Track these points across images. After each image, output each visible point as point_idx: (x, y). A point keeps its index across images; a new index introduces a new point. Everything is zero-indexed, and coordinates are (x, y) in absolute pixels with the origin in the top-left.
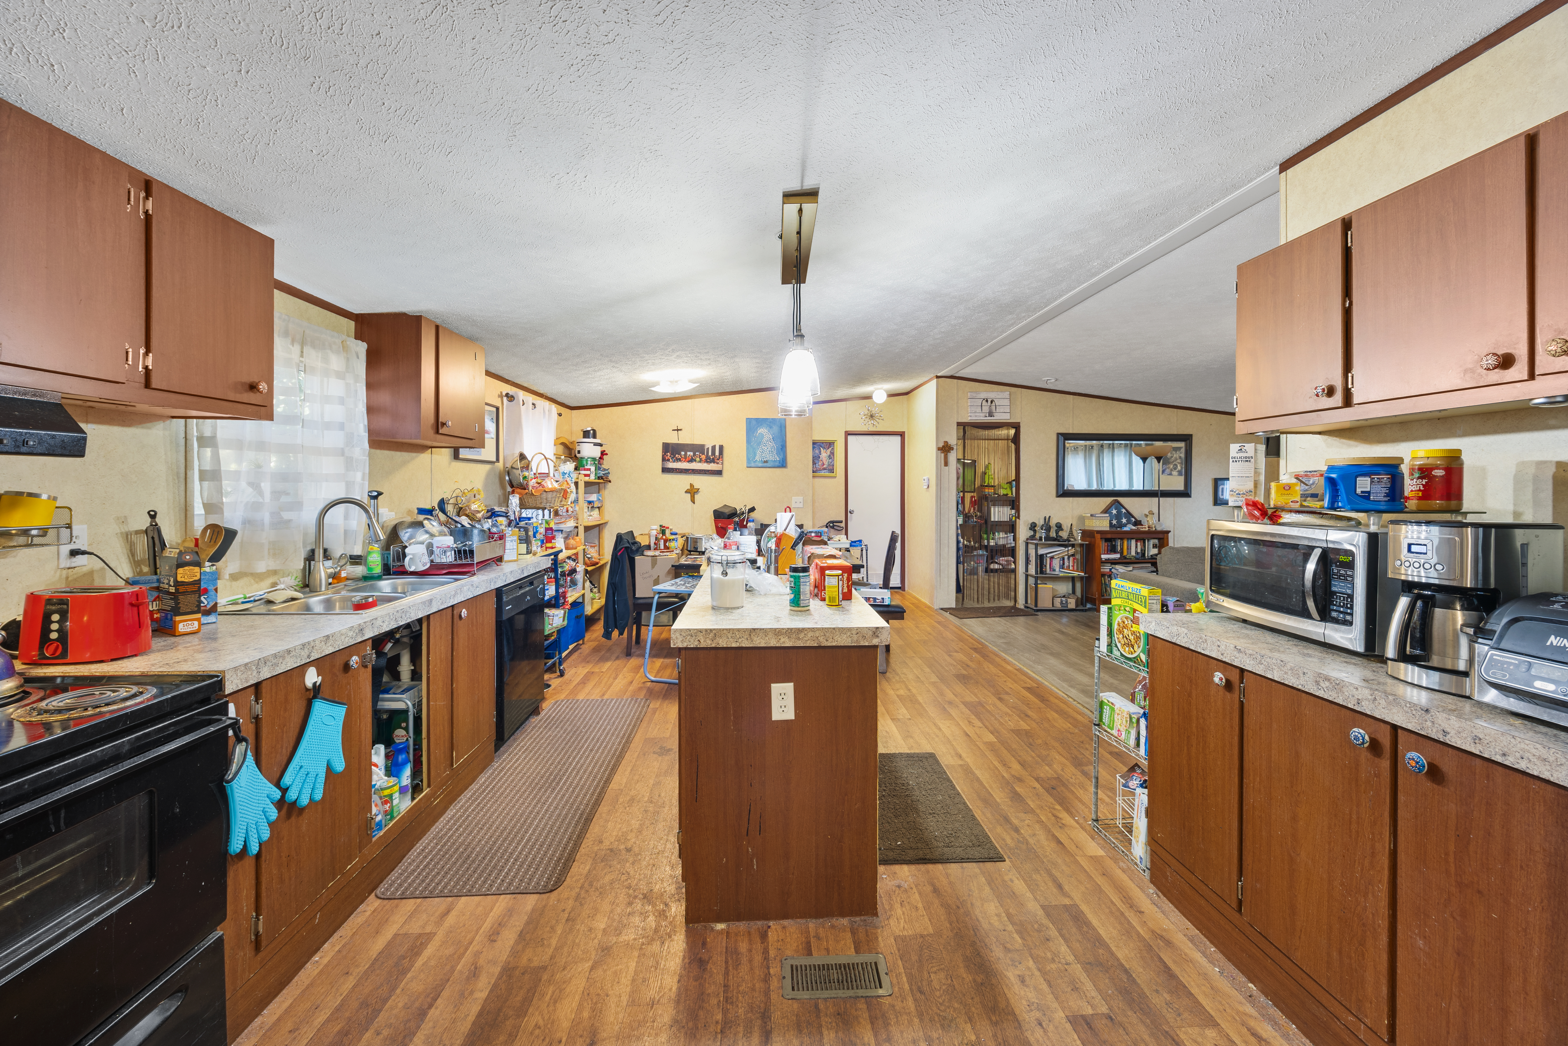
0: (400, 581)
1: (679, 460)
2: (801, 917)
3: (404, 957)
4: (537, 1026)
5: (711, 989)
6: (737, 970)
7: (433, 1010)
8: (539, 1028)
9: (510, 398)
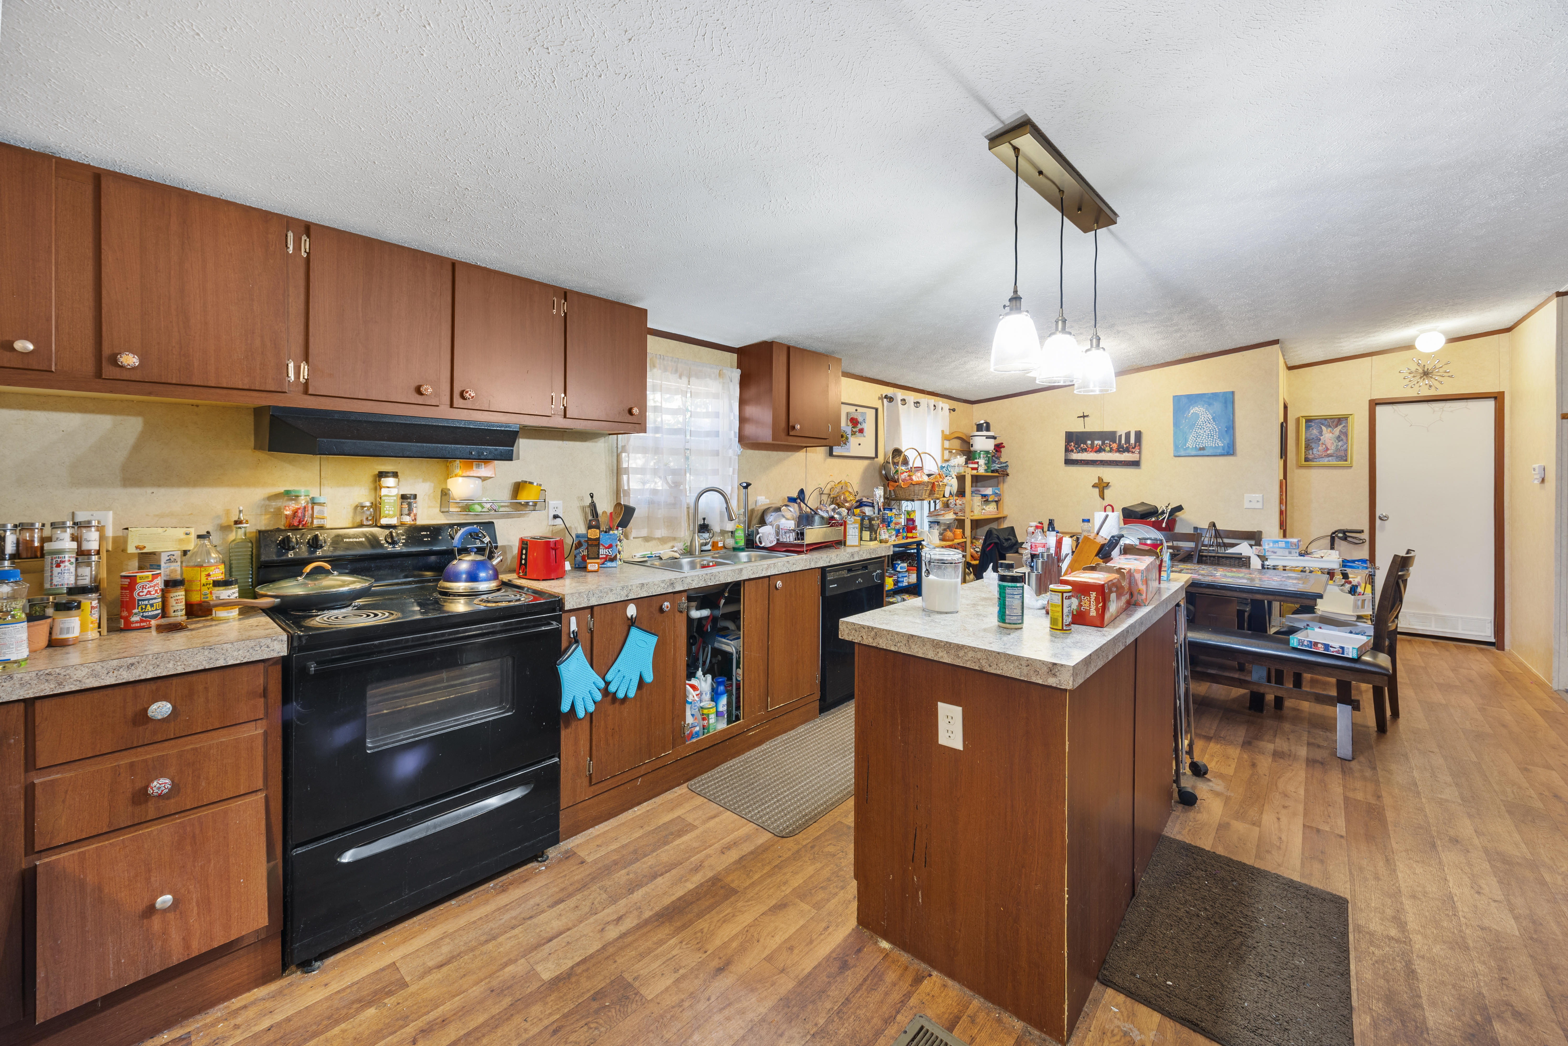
0: (754, 554)
1: (1085, 450)
2: (968, 987)
3: (672, 834)
4: (702, 931)
5: (834, 992)
6: (868, 993)
7: (661, 878)
8: (702, 933)
9: (891, 399)
